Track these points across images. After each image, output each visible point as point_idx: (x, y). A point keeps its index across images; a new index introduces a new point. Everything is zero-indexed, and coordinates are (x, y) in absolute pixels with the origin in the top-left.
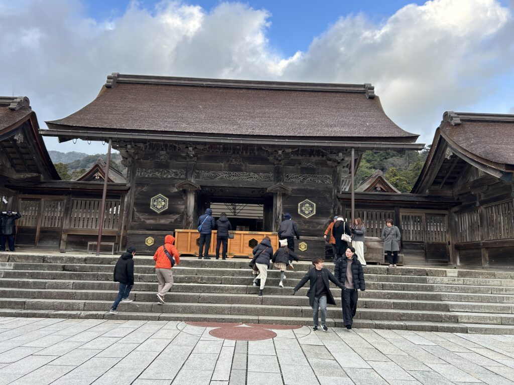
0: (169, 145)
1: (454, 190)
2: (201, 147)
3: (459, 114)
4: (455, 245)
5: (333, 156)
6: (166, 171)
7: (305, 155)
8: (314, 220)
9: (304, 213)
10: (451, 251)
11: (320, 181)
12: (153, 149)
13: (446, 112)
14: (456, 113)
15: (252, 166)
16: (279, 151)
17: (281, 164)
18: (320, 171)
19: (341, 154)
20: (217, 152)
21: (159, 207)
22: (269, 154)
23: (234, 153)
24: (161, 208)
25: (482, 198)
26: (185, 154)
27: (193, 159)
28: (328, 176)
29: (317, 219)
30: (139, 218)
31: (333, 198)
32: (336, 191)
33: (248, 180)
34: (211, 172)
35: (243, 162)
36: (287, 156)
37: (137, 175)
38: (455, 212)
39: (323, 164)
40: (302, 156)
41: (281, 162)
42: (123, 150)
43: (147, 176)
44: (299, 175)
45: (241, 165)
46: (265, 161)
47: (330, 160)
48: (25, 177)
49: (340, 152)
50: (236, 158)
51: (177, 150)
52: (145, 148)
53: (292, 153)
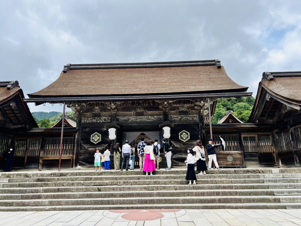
0: (100, 103)
1: (274, 119)
2: (119, 103)
3: (272, 73)
4: (277, 153)
5: (198, 103)
6: (99, 119)
7: (181, 103)
8: (189, 143)
9: (183, 139)
10: (275, 157)
11: (191, 119)
12: (91, 106)
13: (264, 72)
14: (270, 73)
15: (150, 112)
16: (165, 102)
17: (167, 110)
18: (191, 113)
19: (202, 102)
20: (129, 105)
21: (96, 140)
22: (159, 104)
23: (138, 105)
24: (97, 140)
25: (291, 123)
26: (110, 108)
27: (115, 110)
28: (195, 115)
29: (191, 142)
30: (84, 147)
31: (200, 128)
32: (201, 124)
33: (148, 120)
34: (126, 117)
35: (144, 110)
36: (170, 105)
37: (82, 122)
38: (276, 133)
39: (192, 108)
40: (179, 104)
41: (167, 109)
42: (73, 108)
43: (88, 122)
44: (178, 116)
45: (143, 112)
46: (157, 109)
47: (196, 105)
48: (18, 127)
49: (202, 101)
50: (140, 108)
51: (105, 106)
52: (86, 106)
53: (173, 103)
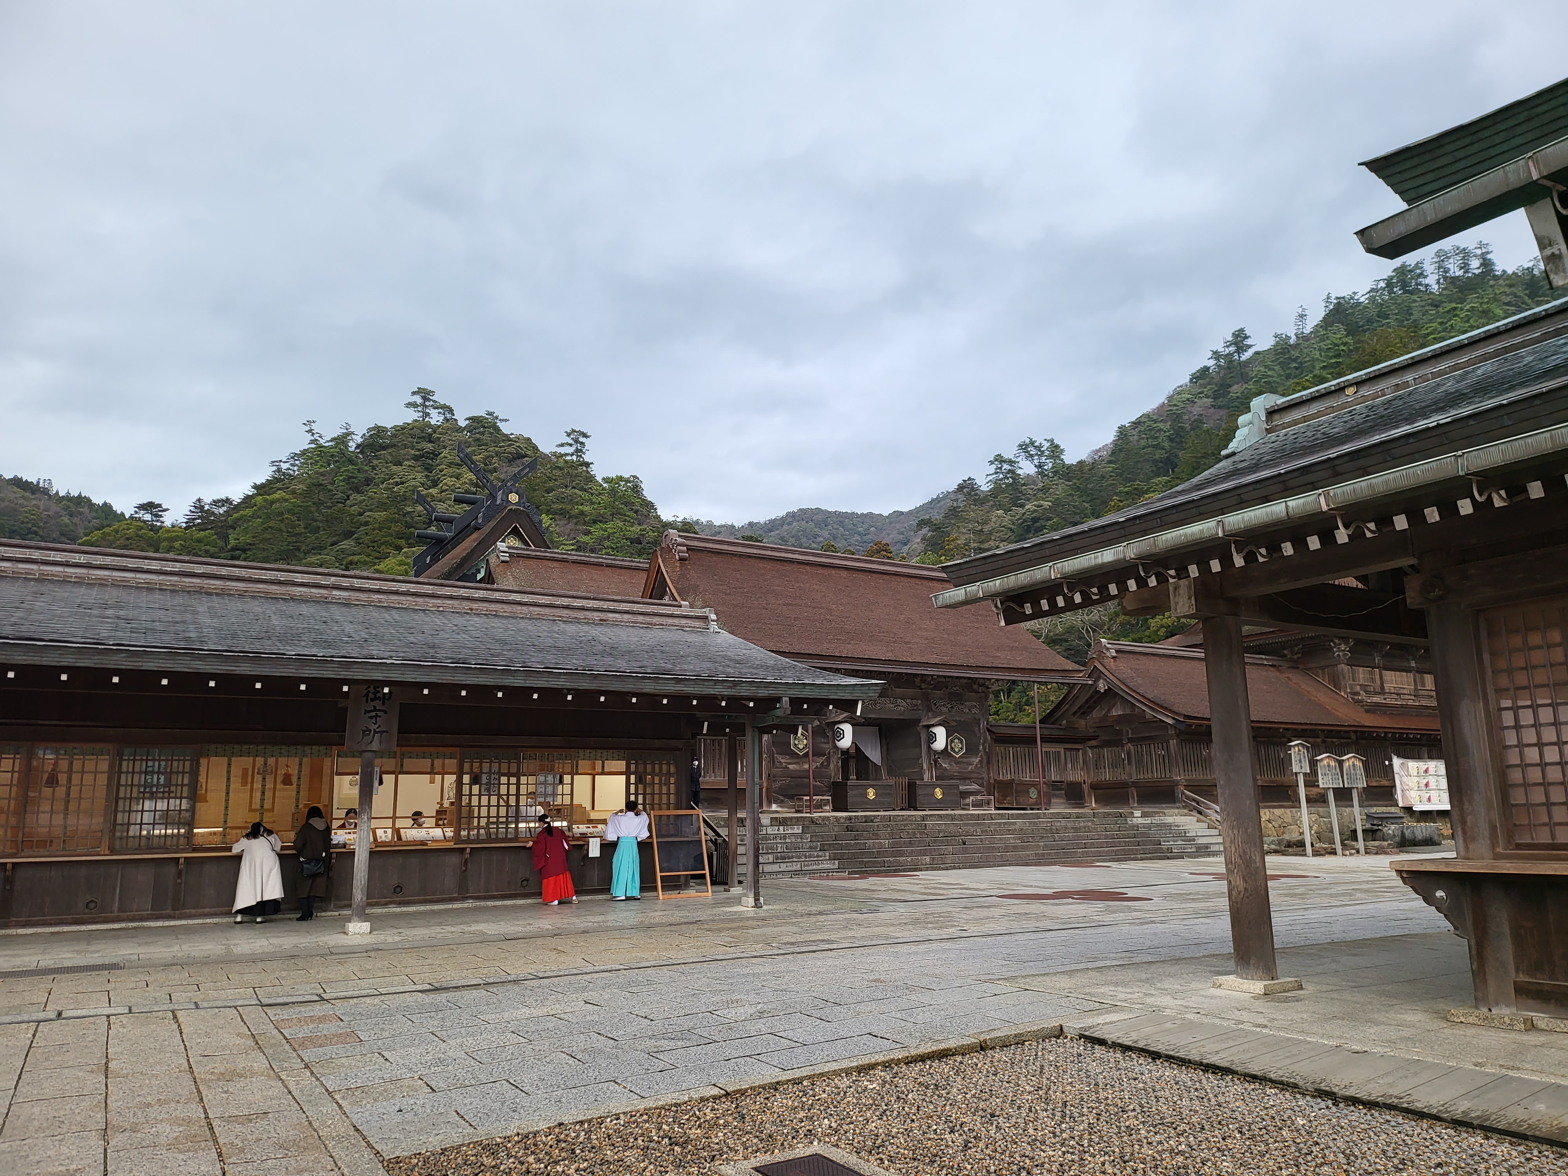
4: (1090, 783)
9: (955, 751)
10: (1086, 791)
11: (967, 711)
15: (899, 691)
17: (929, 688)
18: (966, 696)
24: (803, 748)
25: (1130, 736)
28: (975, 704)
29: (967, 757)
30: (780, 762)
31: (982, 731)
33: (896, 708)
38: (1091, 747)
39: (969, 688)
44: (946, 702)
